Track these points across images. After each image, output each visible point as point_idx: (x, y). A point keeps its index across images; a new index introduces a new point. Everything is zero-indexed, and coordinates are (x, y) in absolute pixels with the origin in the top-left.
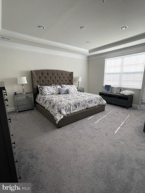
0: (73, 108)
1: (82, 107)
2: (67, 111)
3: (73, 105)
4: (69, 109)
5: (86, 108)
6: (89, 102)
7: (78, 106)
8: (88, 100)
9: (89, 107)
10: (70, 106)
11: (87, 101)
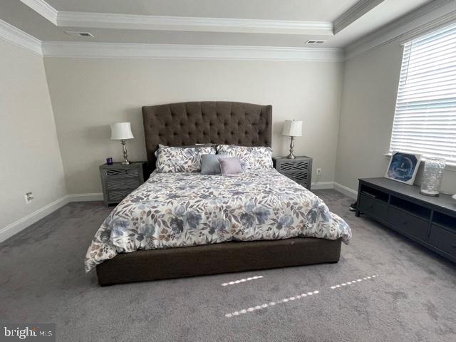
0: (164, 231)
1: (206, 232)
2: (136, 236)
3: (166, 218)
4: (147, 230)
5: (227, 237)
6: (243, 216)
7: (187, 227)
8: (244, 210)
9: (240, 237)
10: (151, 222)
11: (237, 213)
